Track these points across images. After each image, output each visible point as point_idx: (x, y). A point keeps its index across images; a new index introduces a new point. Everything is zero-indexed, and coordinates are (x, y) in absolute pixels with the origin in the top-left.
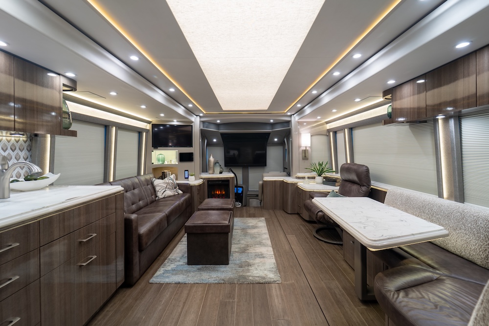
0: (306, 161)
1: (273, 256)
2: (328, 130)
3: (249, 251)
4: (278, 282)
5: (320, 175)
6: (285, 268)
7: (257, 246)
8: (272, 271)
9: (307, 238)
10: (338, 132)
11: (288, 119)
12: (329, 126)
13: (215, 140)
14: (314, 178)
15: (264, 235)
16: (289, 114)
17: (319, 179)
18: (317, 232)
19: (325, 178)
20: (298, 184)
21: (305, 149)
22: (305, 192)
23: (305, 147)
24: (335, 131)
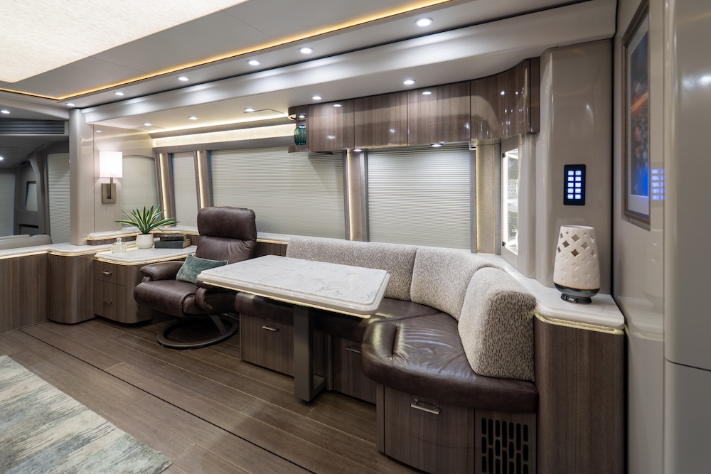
0: (110, 207)
1: (109, 424)
2: (154, 149)
3: (27, 453)
4: (166, 466)
5: (145, 233)
6: (155, 431)
7: (44, 427)
8: (135, 455)
9: (155, 355)
10: (175, 155)
11: (64, 115)
12: (156, 143)
15: (42, 394)
16: (71, 105)
17: (146, 240)
18: (166, 335)
19: (155, 235)
20: (97, 255)
21: (109, 183)
22: (127, 268)
23: (109, 179)
24: (171, 154)
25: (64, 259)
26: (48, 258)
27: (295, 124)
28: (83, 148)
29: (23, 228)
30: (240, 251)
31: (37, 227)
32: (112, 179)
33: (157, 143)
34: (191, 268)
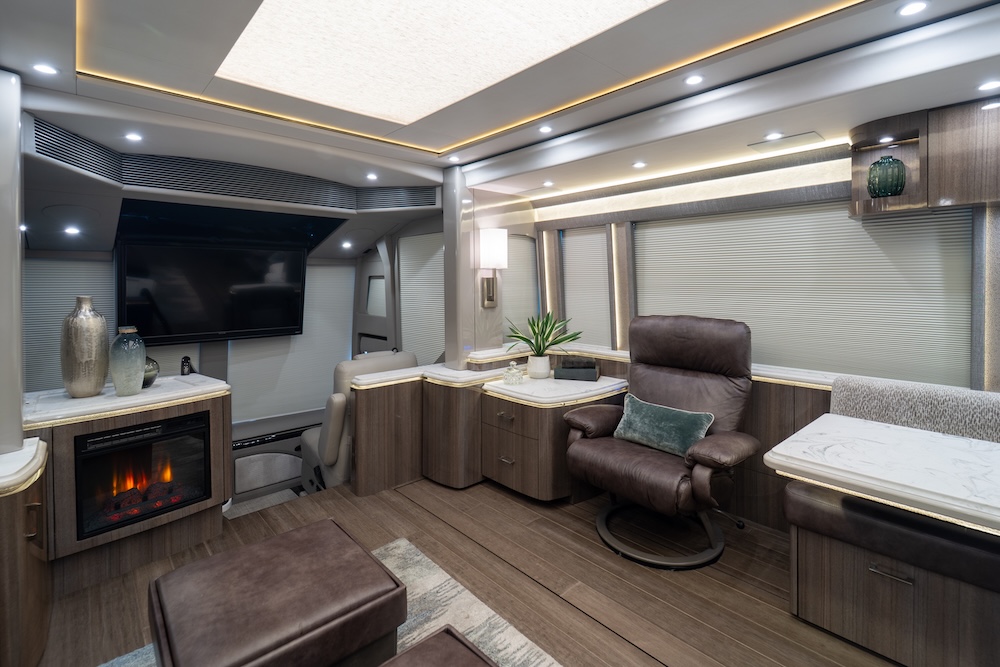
0: (491, 314)
2: (536, 224)
5: (539, 353)
10: (567, 233)
11: (436, 177)
12: (538, 215)
13: (72, 231)
14: (523, 360)
17: (541, 365)
20: (485, 387)
21: (491, 276)
22: (539, 411)
23: (491, 272)
24: (561, 230)
25: (448, 392)
26: (422, 388)
27: (850, 159)
28: (464, 222)
29: (363, 338)
30: (729, 397)
31: (385, 339)
32: (494, 270)
33: (540, 216)
34: (647, 420)
